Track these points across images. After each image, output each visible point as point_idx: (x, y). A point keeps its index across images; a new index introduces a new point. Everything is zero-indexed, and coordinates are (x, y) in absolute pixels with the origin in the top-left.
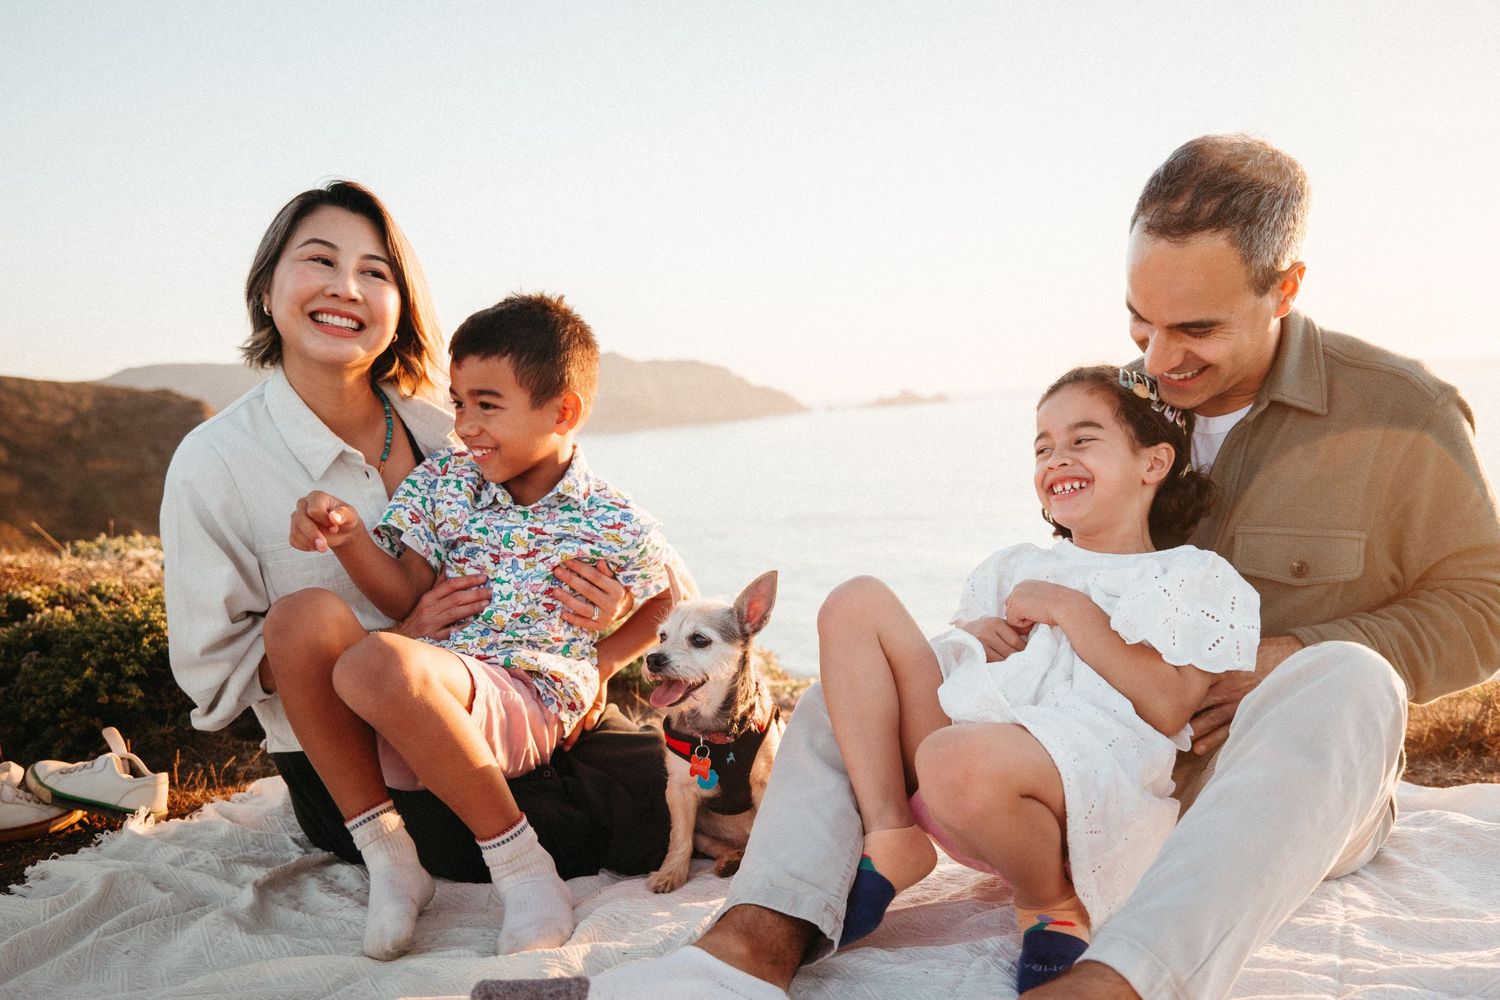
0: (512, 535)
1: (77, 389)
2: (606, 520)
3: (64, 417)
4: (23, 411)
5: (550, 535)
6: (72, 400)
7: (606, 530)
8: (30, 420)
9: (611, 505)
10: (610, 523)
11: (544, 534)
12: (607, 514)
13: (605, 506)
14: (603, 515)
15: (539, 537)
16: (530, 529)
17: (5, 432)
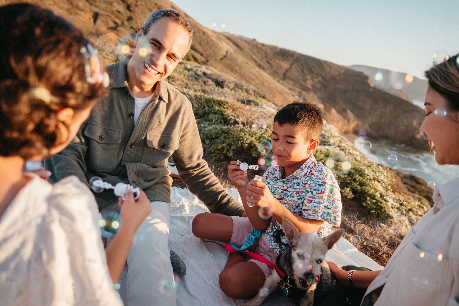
0: (276, 190)
1: (342, 67)
2: (318, 191)
3: (336, 73)
4: (328, 70)
5: (289, 192)
6: (339, 70)
7: (318, 195)
8: (329, 72)
9: (322, 184)
10: (320, 191)
11: (287, 191)
12: (319, 188)
13: (319, 185)
14: (318, 188)
15: (285, 192)
16: (282, 190)
17: (323, 74)
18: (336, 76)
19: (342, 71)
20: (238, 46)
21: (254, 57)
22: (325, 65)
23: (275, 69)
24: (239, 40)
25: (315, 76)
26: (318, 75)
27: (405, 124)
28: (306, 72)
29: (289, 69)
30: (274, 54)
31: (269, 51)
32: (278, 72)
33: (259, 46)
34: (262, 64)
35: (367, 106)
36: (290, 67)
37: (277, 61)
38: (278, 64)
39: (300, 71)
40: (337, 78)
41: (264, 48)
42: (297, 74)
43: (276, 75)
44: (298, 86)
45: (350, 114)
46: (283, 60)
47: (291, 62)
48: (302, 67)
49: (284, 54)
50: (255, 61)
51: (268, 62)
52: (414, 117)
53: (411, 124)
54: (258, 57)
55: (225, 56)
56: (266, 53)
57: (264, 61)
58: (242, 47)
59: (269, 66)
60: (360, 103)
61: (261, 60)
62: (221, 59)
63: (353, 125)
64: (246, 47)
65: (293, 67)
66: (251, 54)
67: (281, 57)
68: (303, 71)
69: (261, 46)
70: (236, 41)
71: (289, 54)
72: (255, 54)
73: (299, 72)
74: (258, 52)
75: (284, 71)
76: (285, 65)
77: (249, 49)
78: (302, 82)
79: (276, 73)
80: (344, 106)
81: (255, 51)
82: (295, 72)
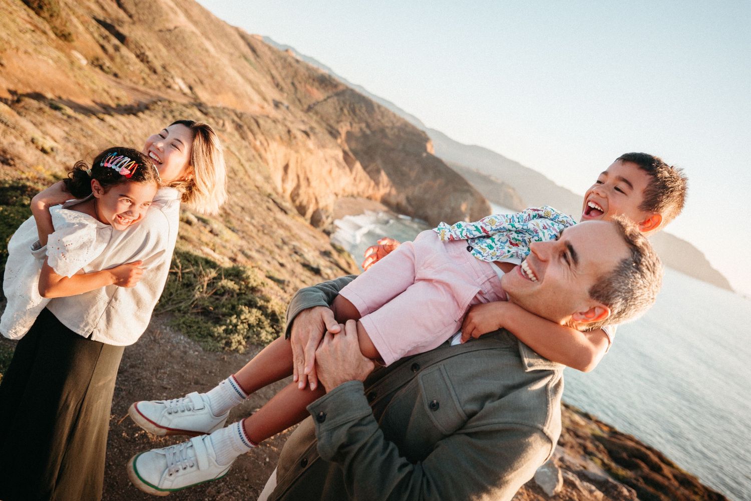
3: (389, 125)
4: (379, 117)
6: (395, 121)
8: (379, 120)
17: (370, 120)
18: (387, 127)
19: (398, 124)
20: (254, 50)
21: (274, 72)
22: (376, 109)
23: (299, 95)
24: (260, 44)
25: (356, 120)
26: (361, 120)
27: (453, 205)
28: (346, 111)
29: (321, 102)
30: (309, 77)
31: (302, 71)
32: (303, 101)
33: (289, 59)
34: (282, 83)
35: (413, 175)
36: (325, 100)
37: (308, 87)
38: (307, 90)
39: (338, 109)
40: (387, 131)
41: (295, 64)
42: (331, 110)
43: (297, 103)
44: (324, 125)
45: (384, 177)
46: (317, 89)
47: (330, 93)
48: (342, 104)
49: (325, 81)
50: (273, 78)
51: (293, 84)
52: (465, 200)
53: (459, 208)
54: (280, 74)
55: (170, 30)
56: (296, 73)
57: (289, 81)
58: (259, 53)
59: (292, 89)
60: (404, 168)
61: (284, 79)
62: (161, 31)
63: (383, 191)
64: (267, 55)
65: (330, 101)
66: (272, 66)
67: (316, 84)
68: (342, 109)
69: (293, 62)
70: (253, 42)
71: (331, 83)
72: (277, 68)
73: (335, 109)
74: (284, 68)
75: (313, 101)
76: (318, 94)
77: (271, 60)
78: (332, 122)
79: (299, 101)
80: (380, 166)
81: (279, 64)
82: (329, 108)
